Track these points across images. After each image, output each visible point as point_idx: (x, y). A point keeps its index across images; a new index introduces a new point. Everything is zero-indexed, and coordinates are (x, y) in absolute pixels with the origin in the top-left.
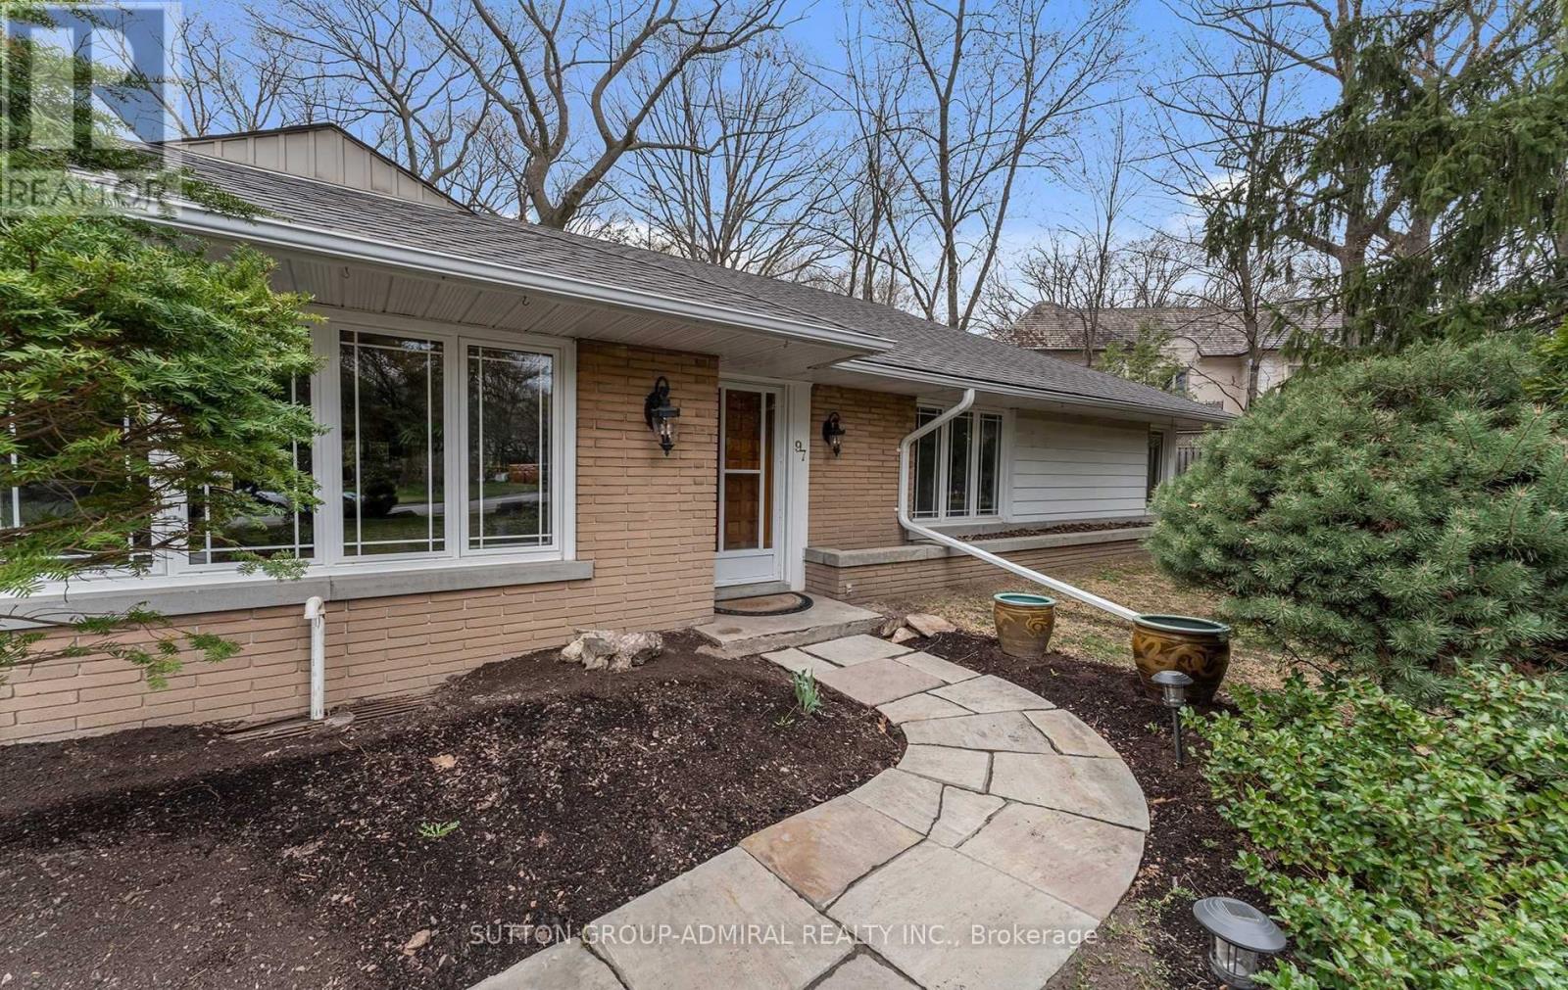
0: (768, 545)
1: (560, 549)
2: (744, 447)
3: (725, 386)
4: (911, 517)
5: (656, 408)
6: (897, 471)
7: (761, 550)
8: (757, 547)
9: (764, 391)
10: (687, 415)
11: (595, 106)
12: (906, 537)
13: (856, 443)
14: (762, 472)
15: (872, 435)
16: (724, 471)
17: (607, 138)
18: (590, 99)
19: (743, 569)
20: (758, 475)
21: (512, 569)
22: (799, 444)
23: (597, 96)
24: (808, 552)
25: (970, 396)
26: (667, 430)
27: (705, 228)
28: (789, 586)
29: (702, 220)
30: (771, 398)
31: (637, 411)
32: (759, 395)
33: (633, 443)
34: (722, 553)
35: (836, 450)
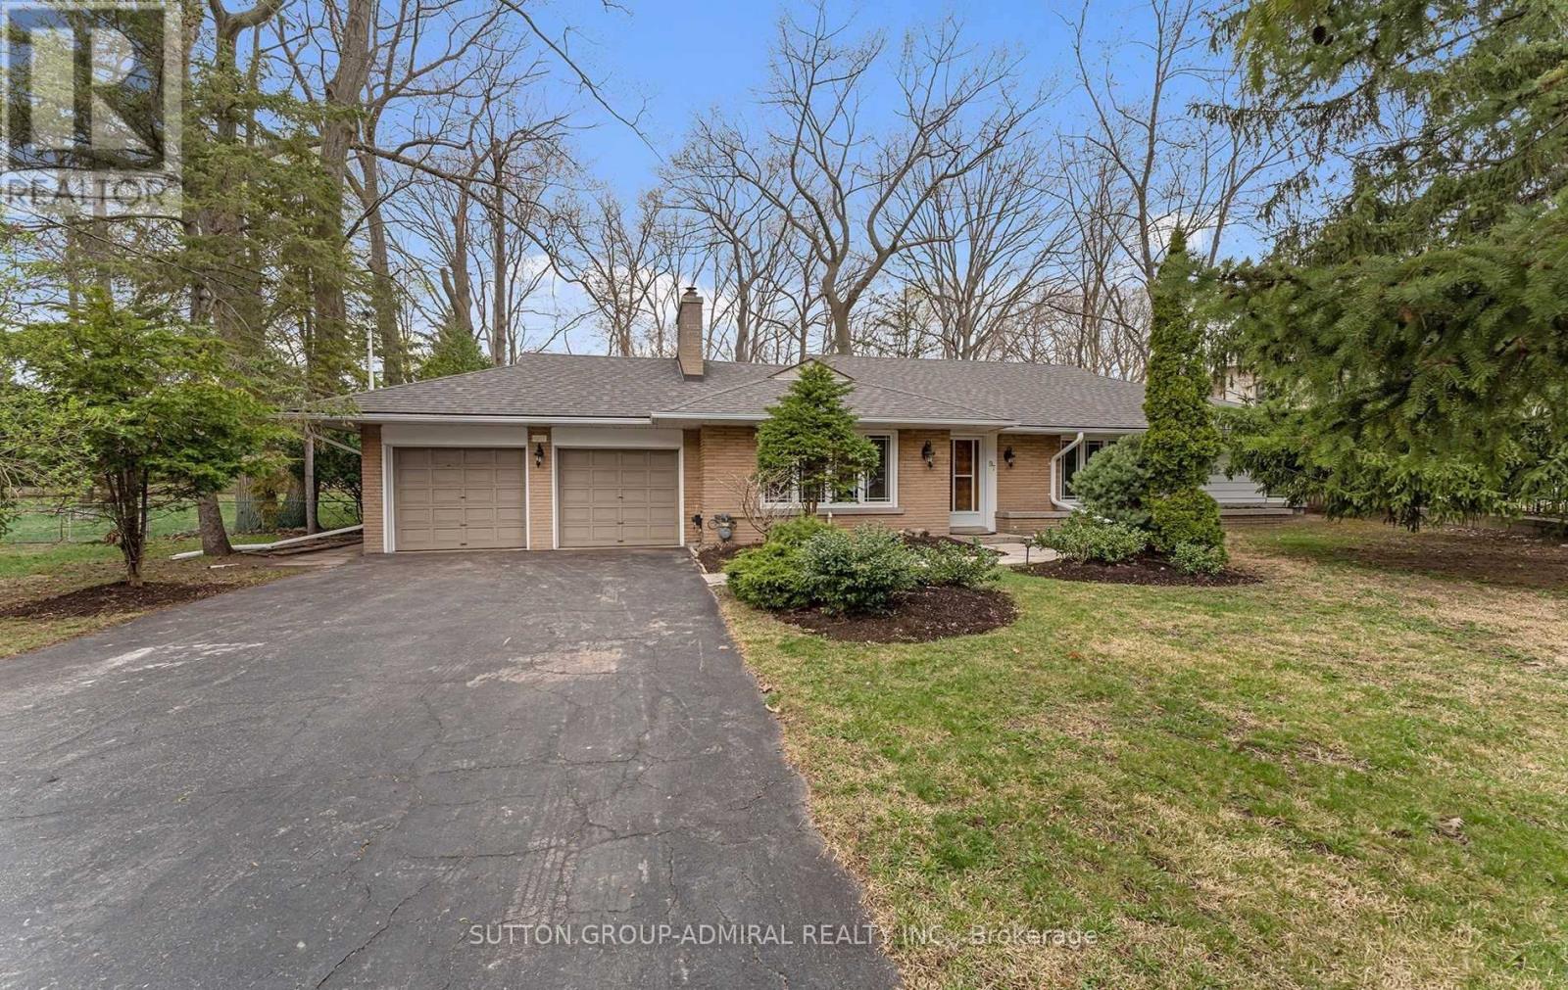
0: (977, 509)
1: (892, 503)
2: (965, 464)
3: (954, 439)
4: (1058, 499)
5: (926, 451)
6: (1049, 474)
7: (973, 511)
8: (970, 509)
9: (973, 439)
10: (938, 454)
11: (870, 230)
12: (1055, 507)
13: (1023, 460)
14: (973, 476)
15: (1033, 457)
16: (954, 476)
17: (878, 249)
18: (866, 225)
19: (964, 520)
20: (970, 479)
21: (877, 509)
22: (991, 462)
23: (871, 222)
24: (996, 513)
25: (1080, 436)
26: (931, 460)
27: (951, 279)
28: (986, 529)
29: (948, 274)
30: (977, 442)
31: (919, 453)
32: (970, 442)
33: (918, 465)
34: (954, 512)
35: (1011, 465)
